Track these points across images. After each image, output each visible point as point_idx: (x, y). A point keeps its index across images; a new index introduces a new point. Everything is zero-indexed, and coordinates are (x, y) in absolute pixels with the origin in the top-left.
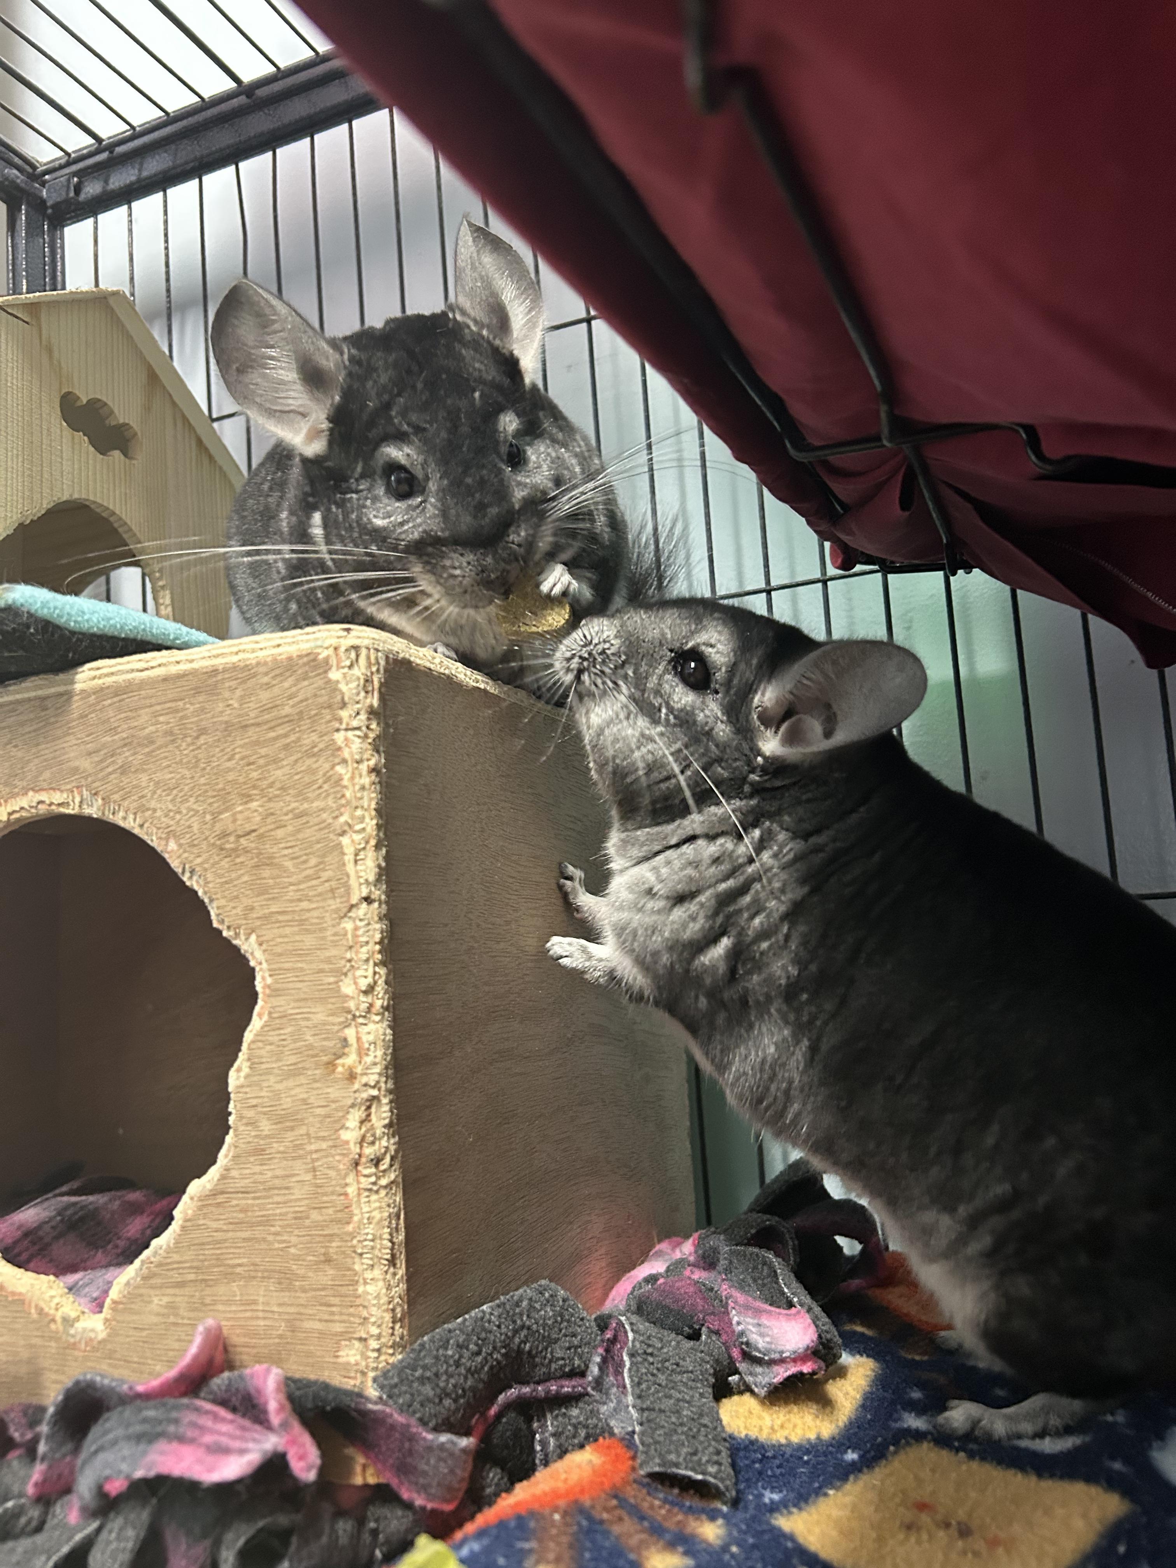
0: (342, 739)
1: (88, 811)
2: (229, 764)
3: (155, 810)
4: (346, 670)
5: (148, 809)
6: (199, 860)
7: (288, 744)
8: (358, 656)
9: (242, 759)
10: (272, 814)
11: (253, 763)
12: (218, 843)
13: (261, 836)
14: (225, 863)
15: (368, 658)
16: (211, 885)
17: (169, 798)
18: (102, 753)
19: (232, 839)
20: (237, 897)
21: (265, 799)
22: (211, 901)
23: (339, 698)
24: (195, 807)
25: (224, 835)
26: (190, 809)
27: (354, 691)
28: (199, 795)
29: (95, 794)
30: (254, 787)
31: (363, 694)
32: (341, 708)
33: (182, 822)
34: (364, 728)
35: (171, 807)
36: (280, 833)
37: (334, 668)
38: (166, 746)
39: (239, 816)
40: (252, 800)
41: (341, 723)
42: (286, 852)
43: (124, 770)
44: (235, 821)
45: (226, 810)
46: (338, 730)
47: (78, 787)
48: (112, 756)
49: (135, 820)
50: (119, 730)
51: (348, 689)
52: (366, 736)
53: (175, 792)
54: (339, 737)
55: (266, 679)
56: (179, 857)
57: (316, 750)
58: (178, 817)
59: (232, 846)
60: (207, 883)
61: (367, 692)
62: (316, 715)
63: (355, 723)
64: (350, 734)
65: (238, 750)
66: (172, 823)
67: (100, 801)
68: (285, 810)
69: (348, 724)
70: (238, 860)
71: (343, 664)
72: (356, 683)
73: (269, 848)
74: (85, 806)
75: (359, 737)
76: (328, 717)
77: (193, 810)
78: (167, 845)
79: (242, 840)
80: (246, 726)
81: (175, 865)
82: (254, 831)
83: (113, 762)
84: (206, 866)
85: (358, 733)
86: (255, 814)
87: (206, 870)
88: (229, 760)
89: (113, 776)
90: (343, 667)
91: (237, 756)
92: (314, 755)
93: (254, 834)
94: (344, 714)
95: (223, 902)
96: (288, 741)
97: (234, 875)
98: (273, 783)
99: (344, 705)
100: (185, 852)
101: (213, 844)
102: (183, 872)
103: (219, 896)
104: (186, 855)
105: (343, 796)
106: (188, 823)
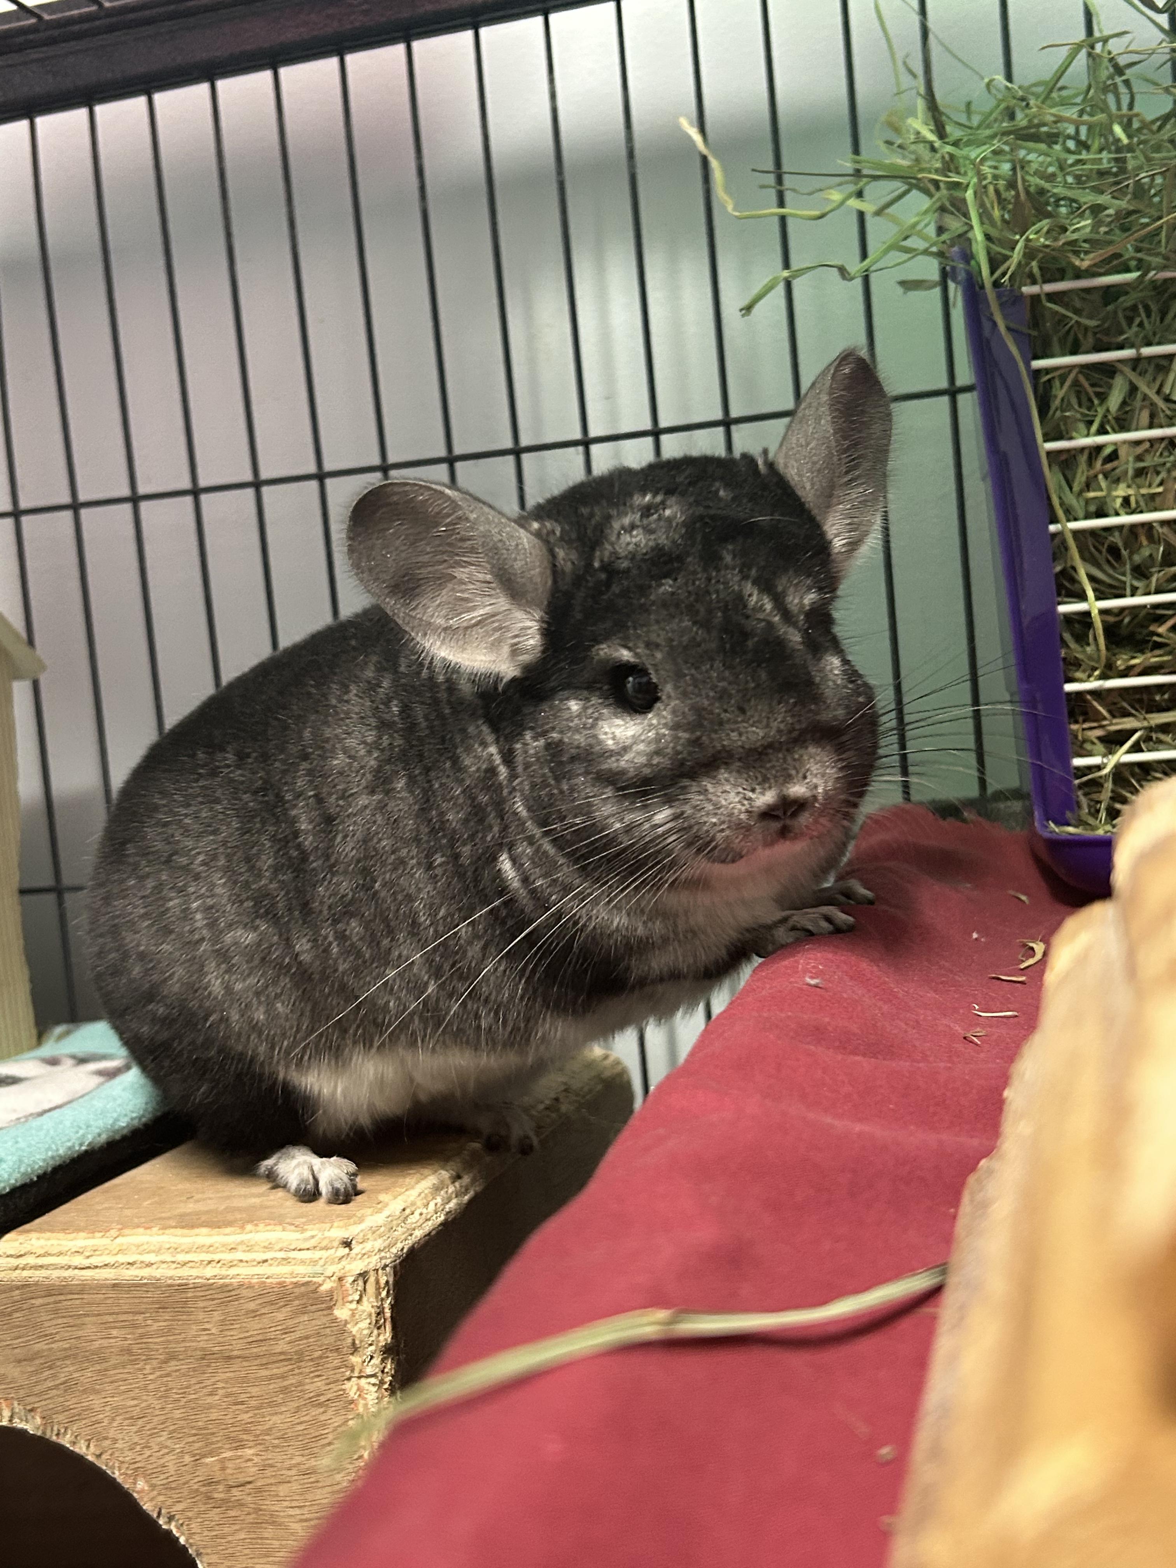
0: (355, 1388)
1: (19, 1424)
2: (209, 1400)
3: (115, 1441)
4: (354, 1305)
5: (106, 1438)
6: (180, 1507)
7: (286, 1388)
8: (365, 1283)
9: (227, 1396)
10: (271, 1466)
11: (242, 1403)
12: (203, 1489)
13: (259, 1490)
14: (215, 1514)
15: (377, 1282)
16: (197, 1537)
17: (134, 1429)
18: (37, 1362)
19: (221, 1488)
20: (232, 1555)
21: (260, 1447)
22: (199, 1554)
23: (350, 1340)
24: (169, 1443)
25: (210, 1482)
26: (162, 1446)
27: (366, 1332)
28: (174, 1431)
29: (31, 1410)
30: (246, 1431)
31: (376, 1332)
32: (352, 1354)
33: (153, 1459)
34: (380, 1374)
35: (136, 1439)
36: (283, 1490)
37: (340, 1302)
38: (124, 1367)
39: (230, 1465)
40: (243, 1447)
41: (353, 1371)
42: (292, 1512)
43: (68, 1386)
44: (223, 1469)
45: (211, 1454)
46: (349, 1379)
47: (6, 1399)
48: (50, 1368)
49: (88, 1447)
50: (58, 1337)
51: (360, 1328)
52: (382, 1382)
53: (140, 1422)
54: (351, 1388)
55: (252, 1306)
56: (152, 1499)
57: (322, 1399)
58: (147, 1453)
59: (222, 1496)
60: (191, 1535)
61: (379, 1328)
62: (321, 1357)
63: (369, 1371)
64: (363, 1381)
65: (220, 1385)
66: (139, 1458)
67: (38, 1420)
68: (287, 1463)
69: (361, 1371)
70: (232, 1513)
71: (350, 1298)
72: (368, 1321)
73: (270, 1505)
74: (16, 1420)
75: (374, 1385)
76: (336, 1363)
77: (166, 1447)
78: (135, 1484)
79: (235, 1491)
80: (229, 1358)
81: (147, 1507)
82: (250, 1483)
83: (54, 1376)
84: (190, 1514)
85: (373, 1380)
86: (249, 1464)
87: (190, 1519)
88: (211, 1394)
89: (54, 1392)
90: (351, 1302)
91: (221, 1392)
92: (320, 1405)
93: (249, 1486)
94: (355, 1360)
95: (214, 1559)
96: (286, 1383)
97: (226, 1530)
98: (270, 1429)
99: (355, 1349)
100: (159, 1494)
101: (197, 1490)
102: (159, 1516)
103: (209, 1551)
104: (161, 1498)
105: (361, 1457)
106: (162, 1461)
